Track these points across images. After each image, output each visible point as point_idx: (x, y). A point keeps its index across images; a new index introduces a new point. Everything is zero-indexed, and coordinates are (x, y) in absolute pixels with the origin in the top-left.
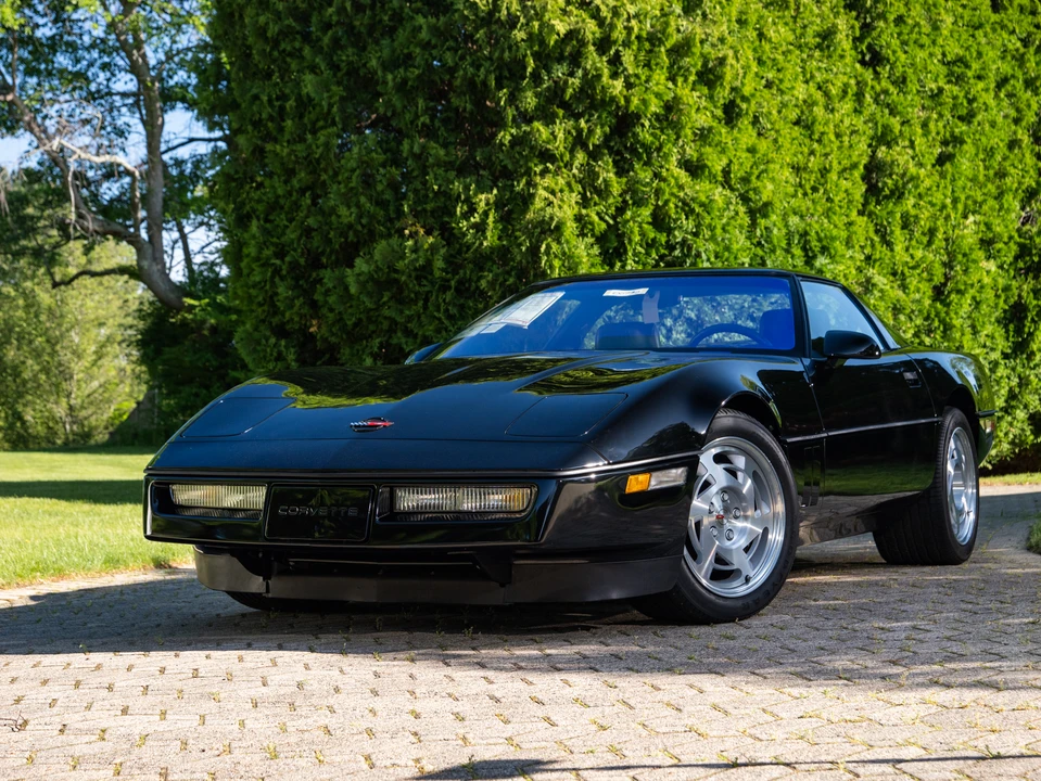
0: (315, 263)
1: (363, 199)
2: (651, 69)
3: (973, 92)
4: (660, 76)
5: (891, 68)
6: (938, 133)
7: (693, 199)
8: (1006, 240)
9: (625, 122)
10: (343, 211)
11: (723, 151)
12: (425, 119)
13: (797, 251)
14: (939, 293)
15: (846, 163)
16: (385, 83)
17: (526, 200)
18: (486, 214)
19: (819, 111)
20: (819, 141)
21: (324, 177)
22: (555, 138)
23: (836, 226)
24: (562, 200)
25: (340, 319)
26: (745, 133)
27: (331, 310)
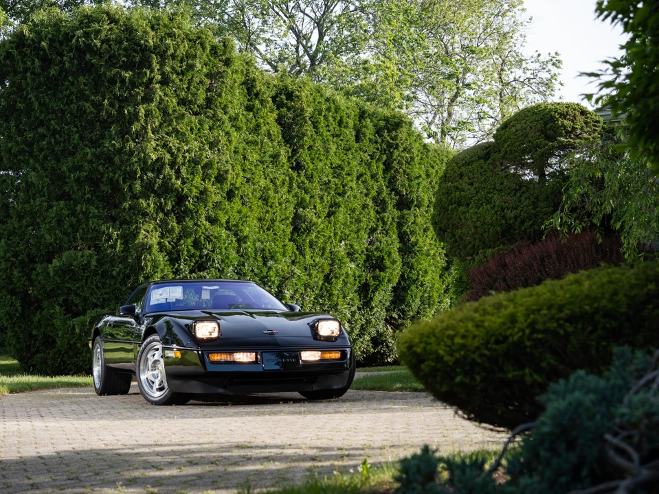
0: (32, 260)
1: (57, 232)
2: (194, 176)
3: (345, 181)
4: (198, 179)
5: (306, 171)
6: (328, 202)
7: (212, 235)
8: (360, 253)
9: (181, 199)
10: (48, 237)
11: (226, 213)
12: (88, 196)
13: (260, 259)
14: (327, 278)
15: (283, 217)
16: (69, 177)
17: (135, 235)
18: (116, 240)
19: (271, 193)
20: (271, 207)
21: (38, 220)
22: (150, 206)
23: (278, 246)
24: (152, 236)
25: (43, 287)
26: (236, 204)
27: (40, 283)
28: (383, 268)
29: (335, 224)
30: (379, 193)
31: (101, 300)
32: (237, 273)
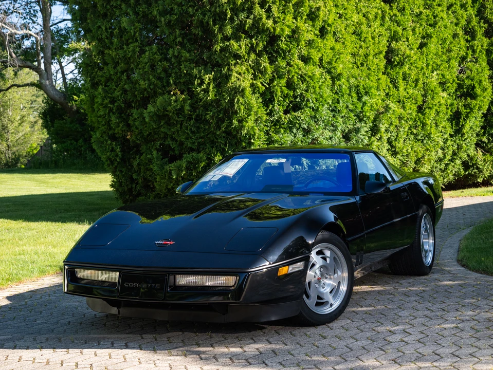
0: (129, 105)
1: (151, 77)
2: (285, 14)
3: (436, 12)
4: (289, 18)
5: (398, 4)
6: (420, 33)
7: (305, 74)
8: (451, 82)
9: (273, 39)
10: (142, 82)
11: (319, 51)
12: (179, 39)
13: (354, 95)
14: (420, 109)
15: (376, 51)
16: (160, 21)
17: (228, 77)
18: (209, 84)
19: (364, 28)
20: (364, 41)
21: (132, 66)
22: (241, 48)
23: (372, 81)
24: (244, 78)
25: (141, 133)
26: (329, 41)
27: (137, 128)
28: (474, 97)
29: (427, 55)
30: (469, 22)
31: (196, 144)
32: (332, 111)
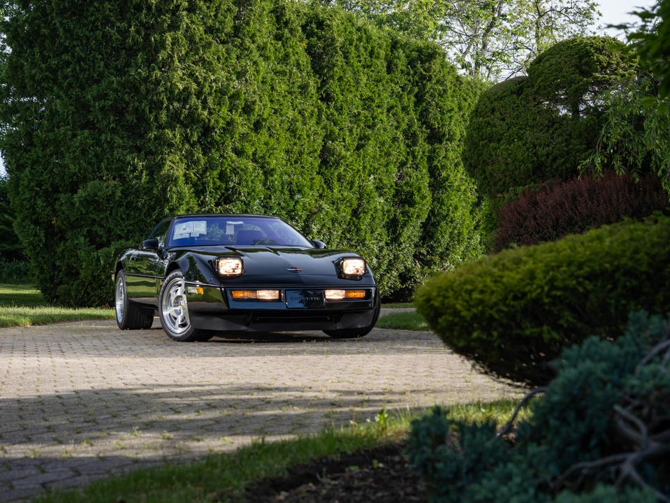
0: (56, 190)
1: (82, 161)
2: (221, 106)
3: (375, 114)
4: (225, 110)
5: (336, 103)
6: (357, 135)
7: (238, 167)
8: (389, 187)
9: (207, 130)
10: (72, 166)
11: (253, 145)
12: (113, 125)
13: (287, 192)
14: (355, 213)
15: (311, 149)
16: (94, 106)
17: (160, 166)
18: (142, 171)
19: (299, 124)
20: (299, 139)
22: (176, 137)
23: (305, 180)
24: (178, 167)
25: (67, 218)
26: (263, 136)
27: (63, 213)
28: (412, 204)
29: (364, 157)
30: (410, 126)
31: (126, 232)
32: (263, 207)
